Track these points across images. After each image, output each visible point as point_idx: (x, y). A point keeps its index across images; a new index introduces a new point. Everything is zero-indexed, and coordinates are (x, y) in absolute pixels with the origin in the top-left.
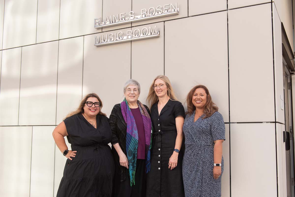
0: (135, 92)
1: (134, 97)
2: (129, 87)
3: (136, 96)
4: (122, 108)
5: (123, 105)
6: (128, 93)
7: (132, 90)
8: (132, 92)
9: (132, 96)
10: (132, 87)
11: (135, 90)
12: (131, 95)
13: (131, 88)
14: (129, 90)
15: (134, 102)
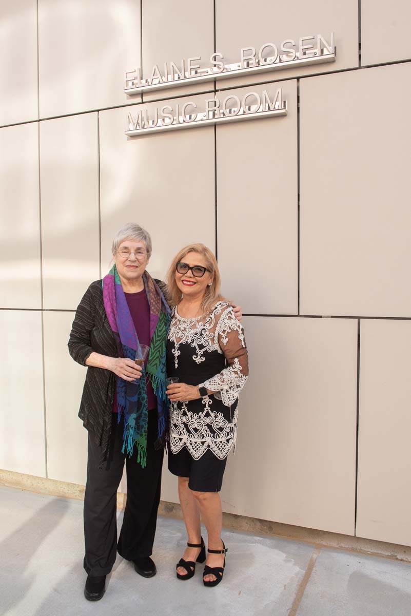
0: (140, 257)
1: (137, 267)
2: (126, 244)
3: (142, 266)
4: (105, 293)
5: (109, 284)
6: (123, 257)
7: (133, 251)
8: (132, 257)
9: (132, 266)
10: (133, 245)
11: (140, 251)
12: (128, 263)
13: (130, 248)
14: (125, 251)
15: (136, 278)
